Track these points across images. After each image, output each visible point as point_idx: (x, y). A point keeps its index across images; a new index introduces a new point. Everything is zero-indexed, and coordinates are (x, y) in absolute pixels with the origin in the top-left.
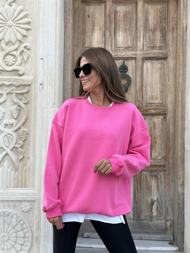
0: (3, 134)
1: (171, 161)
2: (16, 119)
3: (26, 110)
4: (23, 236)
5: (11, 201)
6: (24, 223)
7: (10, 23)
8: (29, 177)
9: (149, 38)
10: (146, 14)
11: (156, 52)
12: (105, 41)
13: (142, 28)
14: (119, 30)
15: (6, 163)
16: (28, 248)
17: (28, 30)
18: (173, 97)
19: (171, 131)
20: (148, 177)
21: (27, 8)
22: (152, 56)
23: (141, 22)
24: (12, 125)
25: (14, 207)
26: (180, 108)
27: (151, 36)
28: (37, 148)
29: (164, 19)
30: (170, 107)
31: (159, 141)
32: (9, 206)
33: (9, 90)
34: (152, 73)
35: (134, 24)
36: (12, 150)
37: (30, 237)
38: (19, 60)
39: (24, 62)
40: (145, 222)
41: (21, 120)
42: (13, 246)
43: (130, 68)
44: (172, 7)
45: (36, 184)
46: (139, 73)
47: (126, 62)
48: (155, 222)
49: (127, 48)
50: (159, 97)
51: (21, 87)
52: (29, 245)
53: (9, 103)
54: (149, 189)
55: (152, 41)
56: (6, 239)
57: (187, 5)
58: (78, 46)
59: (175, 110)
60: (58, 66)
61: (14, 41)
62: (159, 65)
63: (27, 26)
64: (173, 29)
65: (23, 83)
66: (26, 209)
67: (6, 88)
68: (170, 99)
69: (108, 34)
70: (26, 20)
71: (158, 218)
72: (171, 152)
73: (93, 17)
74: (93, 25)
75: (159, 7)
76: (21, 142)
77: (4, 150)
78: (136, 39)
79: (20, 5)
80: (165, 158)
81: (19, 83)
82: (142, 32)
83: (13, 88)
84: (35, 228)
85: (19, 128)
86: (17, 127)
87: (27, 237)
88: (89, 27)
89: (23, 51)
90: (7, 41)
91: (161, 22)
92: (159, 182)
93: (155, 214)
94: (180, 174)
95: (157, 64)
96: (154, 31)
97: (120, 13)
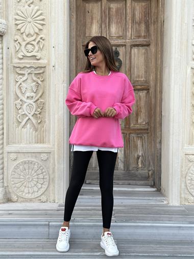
0: (26, 104)
1: (152, 125)
2: (35, 93)
3: (42, 86)
4: (42, 177)
5: (34, 153)
6: (43, 169)
7: (29, 20)
8: (46, 136)
9: (136, 29)
10: (133, 10)
11: (141, 40)
12: (101, 32)
13: (131, 21)
14: (112, 22)
15: (28, 126)
16: (47, 186)
17: (43, 25)
18: (154, 76)
19: (153, 103)
20: (135, 138)
21: (42, 7)
22: (138, 43)
23: (129, 17)
24: (33, 97)
25: (36, 157)
26: (159, 84)
27: (138, 27)
28: (51, 114)
29: (147, 14)
30: (152, 84)
31: (143, 110)
32: (32, 157)
33: (29, 71)
34: (139, 57)
35: (124, 18)
36: (32, 116)
37: (48, 178)
38: (37, 48)
39: (41, 49)
40: (133, 172)
41: (39, 93)
42: (35, 185)
43: (121, 53)
44: (153, 4)
45: (51, 141)
46: (128, 57)
47: (117, 48)
48: (140, 171)
49: (119, 37)
50: (143, 76)
51: (39, 68)
52: (47, 183)
53: (29, 81)
54: (136, 147)
55: (138, 31)
56: (31, 180)
57: (164, 3)
58: (80, 36)
59: (156, 85)
60: (66, 52)
61: (32, 34)
62: (143, 51)
63: (42, 22)
64: (154, 22)
65: (40, 66)
66: (44, 158)
67: (27, 70)
68: (152, 77)
69: (103, 26)
70: (41, 17)
71: (142, 168)
72: (153, 119)
73: (91, 12)
74: (92, 19)
75: (143, 4)
76: (39, 110)
77: (27, 116)
78: (125, 30)
79: (37, 6)
80: (148, 123)
81: (37, 66)
82: (130, 24)
83: (33, 69)
84: (51, 172)
85: (38, 100)
86: (36, 98)
87: (45, 179)
88: (88, 20)
89: (39, 41)
90: (27, 34)
91: (145, 16)
92: (143, 141)
93: (140, 166)
94: (158, 134)
95: (142, 50)
96: (140, 23)
97: (113, 9)
